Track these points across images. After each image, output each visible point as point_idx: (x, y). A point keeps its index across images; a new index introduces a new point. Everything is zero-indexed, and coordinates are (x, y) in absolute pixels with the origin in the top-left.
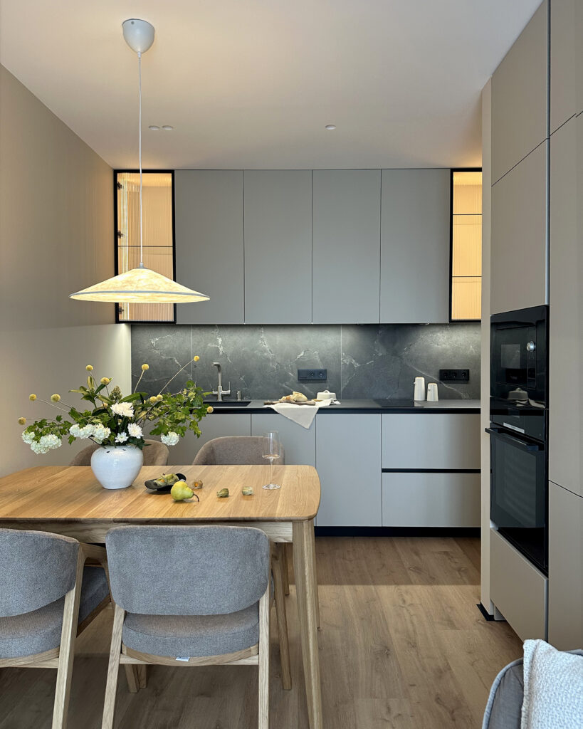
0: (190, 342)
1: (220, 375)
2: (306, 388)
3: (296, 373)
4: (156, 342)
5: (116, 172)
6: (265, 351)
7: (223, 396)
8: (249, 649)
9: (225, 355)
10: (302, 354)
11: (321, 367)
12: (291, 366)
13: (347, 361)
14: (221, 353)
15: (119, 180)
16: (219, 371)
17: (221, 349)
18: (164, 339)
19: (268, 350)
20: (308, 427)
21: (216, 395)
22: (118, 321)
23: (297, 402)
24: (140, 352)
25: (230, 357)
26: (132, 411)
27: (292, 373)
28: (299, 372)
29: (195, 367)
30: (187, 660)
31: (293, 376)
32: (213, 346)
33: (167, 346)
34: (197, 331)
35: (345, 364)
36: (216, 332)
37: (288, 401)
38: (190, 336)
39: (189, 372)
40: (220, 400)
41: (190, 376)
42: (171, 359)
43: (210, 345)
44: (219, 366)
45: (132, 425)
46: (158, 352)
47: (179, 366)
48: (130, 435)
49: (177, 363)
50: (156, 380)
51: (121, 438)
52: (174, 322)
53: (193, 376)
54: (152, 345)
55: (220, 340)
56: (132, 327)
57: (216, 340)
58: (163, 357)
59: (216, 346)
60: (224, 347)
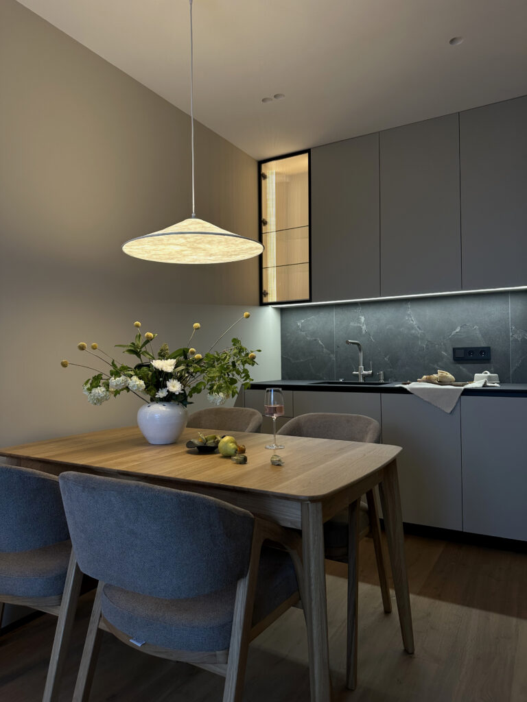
0: (333, 322)
1: (361, 355)
2: (464, 369)
3: (451, 352)
4: (302, 323)
5: (261, 163)
6: (413, 328)
7: (365, 377)
8: (213, 653)
9: (368, 333)
10: (458, 330)
11: (483, 345)
12: (444, 344)
13: (518, 336)
14: (364, 332)
15: (263, 171)
16: (360, 350)
17: (364, 327)
18: (309, 320)
19: (416, 326)
20: (449, 411)
21: (357, 375)
22: (263, 304)
23: (441, 383)
24: (288, 334)
25: (373, 336)
26: (173, 367)
27: (446, 351)
28: (454, 350)
29: (338, 347)
30: (139, 645)
31: (447, 355)
32: (356, 325)
33: (311, 328)
34: (340, 310)
35: (516, 340)
36: (359, 310)
37: (429, 381)
38: (333, 316)
39: (332, 352)
40: (361, 380)
41: (333, 357)
42: (315, 340)
43: (352, 324)
44: (358, 344)
45: (171, 380)
46: (303, 333)
47: (322, 347)
48: (170, 390)
49: (321, 343)
50: (302, 360)
51: (162, 394)
52: (310, 301)
53: (336, 357)
54: (298, 326)
55: (363, 319)
56: (282, 311)
57: (359, 319)
58: (308, 339)
59: (359, 325)
60: (367, 325)
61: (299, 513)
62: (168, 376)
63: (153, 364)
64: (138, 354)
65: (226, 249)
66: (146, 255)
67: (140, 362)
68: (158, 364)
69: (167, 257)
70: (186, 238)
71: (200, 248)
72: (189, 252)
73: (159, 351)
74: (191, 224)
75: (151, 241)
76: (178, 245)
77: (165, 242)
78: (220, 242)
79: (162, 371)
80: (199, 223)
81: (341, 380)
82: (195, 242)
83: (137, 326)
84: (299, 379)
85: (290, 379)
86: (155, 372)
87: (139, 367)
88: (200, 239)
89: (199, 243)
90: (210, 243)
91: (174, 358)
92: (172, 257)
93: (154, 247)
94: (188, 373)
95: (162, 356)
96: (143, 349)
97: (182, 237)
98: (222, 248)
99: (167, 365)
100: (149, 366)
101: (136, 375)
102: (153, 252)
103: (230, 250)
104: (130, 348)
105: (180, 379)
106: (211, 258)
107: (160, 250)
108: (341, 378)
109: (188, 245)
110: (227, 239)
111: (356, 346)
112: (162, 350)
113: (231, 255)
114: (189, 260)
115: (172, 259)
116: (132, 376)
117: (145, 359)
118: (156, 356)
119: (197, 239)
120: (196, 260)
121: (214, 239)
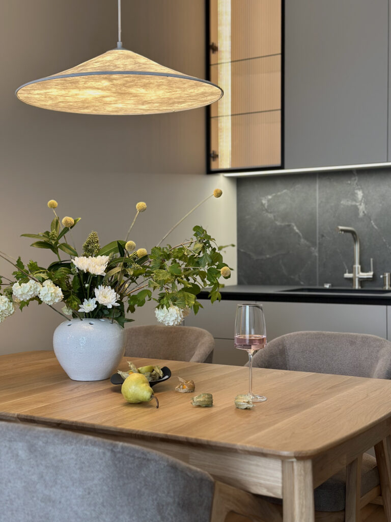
0: (315, 199)
1: (357, 248)
4: (269, 201)
7: (362, 281)
9: (367, 216)
14: (361, 214)
16: (356, 241)
17: (362, 207)
18: (280, 196)
21: (350, 279)
22: (210, 172)
24: (247, 217)
25: (375, 220)
29: (323, 236)
32: (350, 203)
33: (282, 207)
34: (325, 182)
36: (354, 181)
38: (315, 190)
39: (314, 244)
40: (357, 287)
41: (315, 252)
42: (289, 226)
43: (343, 202)
44: (353, 233)
45: (101, 287)
46: (270, 216)
47: (299, 236)
48: (100, 302)
49: (297, 231)
50: (268, 256)
51: (88, 306)
52: (282, 167)
53: (319, 251)
54: (263, 205)
55: (360, 194)
56: (239, 182)
57: (354, 195)
58: (278, 223)
59: (354, 203)
60: (366, 204)
61: (279, 475)
62: (97, 281)
63: (75, 263)
64: (54, 248)
65: (168, 95)
66: (50, 102)
67: (58, 260)
68: (82, 263)
69: (80, 104)
70: (111, 80)
71: (129, 94)
72: (114, 99)
73: (85, 243)
74: (118, 59)
75: (61, 84)
76: (98, 89)
77: (81, 84)
78: (159, 86)
79: (88, 273)
80: (128, 57)
81: (327, 286)
82: (124, 85)
83: (53, 207)
84: (263, 283)
85: (251, 283)
86: (79, 275)
87: (55, 266)
88: (133, 81)
89: (130, 87)
90: (145, 86)
91: (107, 254)
92: (87, 105)
93: (63, 92)
94: (126, 275)
95: (90, 251)
96: (61, 241)
97: (106, 78)
98: (162, 93)
99: (96, 265)
100: (69, 266)
101: (50, 278)
102: (61, 99)
103: (173, 96)
104: (42, 240)
105: (115, 285)
106: (144, 107)
107: (72, 96)
108: (327, 283)
109: (114, 90)
110: (170, 81)
111: (350, 235)
112: (89, 243)
113: (174, 103)
114: (110, 109)
115: (87, 108)
116: (44, 280)
117: (63, 256)
118: (80, 250)
119: (127, 82)
120: (122, 109)
121: (152, 81)
